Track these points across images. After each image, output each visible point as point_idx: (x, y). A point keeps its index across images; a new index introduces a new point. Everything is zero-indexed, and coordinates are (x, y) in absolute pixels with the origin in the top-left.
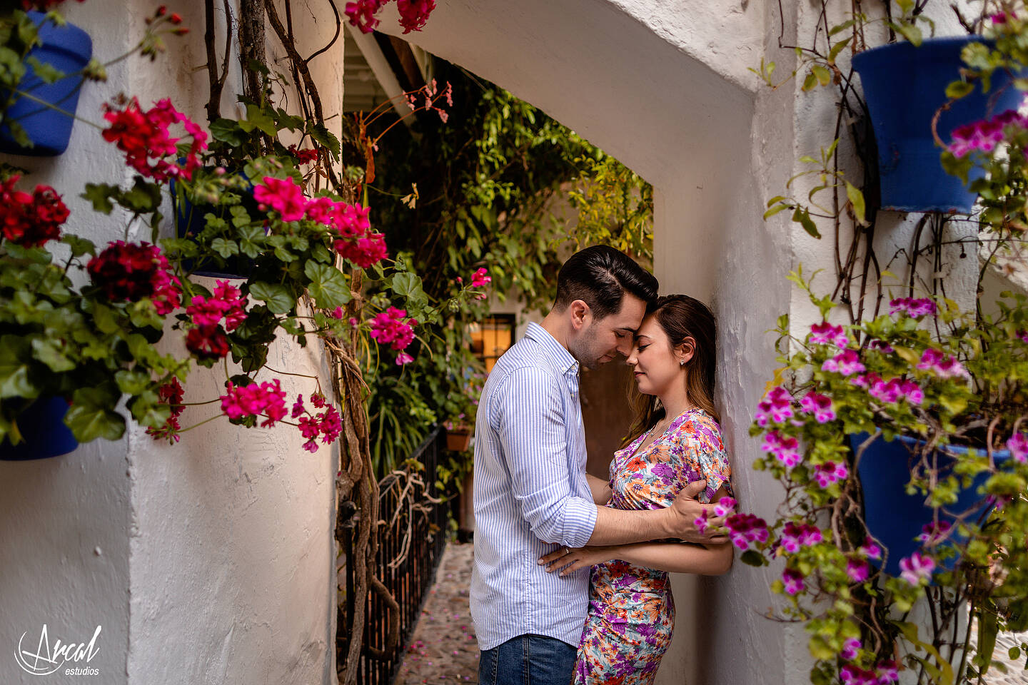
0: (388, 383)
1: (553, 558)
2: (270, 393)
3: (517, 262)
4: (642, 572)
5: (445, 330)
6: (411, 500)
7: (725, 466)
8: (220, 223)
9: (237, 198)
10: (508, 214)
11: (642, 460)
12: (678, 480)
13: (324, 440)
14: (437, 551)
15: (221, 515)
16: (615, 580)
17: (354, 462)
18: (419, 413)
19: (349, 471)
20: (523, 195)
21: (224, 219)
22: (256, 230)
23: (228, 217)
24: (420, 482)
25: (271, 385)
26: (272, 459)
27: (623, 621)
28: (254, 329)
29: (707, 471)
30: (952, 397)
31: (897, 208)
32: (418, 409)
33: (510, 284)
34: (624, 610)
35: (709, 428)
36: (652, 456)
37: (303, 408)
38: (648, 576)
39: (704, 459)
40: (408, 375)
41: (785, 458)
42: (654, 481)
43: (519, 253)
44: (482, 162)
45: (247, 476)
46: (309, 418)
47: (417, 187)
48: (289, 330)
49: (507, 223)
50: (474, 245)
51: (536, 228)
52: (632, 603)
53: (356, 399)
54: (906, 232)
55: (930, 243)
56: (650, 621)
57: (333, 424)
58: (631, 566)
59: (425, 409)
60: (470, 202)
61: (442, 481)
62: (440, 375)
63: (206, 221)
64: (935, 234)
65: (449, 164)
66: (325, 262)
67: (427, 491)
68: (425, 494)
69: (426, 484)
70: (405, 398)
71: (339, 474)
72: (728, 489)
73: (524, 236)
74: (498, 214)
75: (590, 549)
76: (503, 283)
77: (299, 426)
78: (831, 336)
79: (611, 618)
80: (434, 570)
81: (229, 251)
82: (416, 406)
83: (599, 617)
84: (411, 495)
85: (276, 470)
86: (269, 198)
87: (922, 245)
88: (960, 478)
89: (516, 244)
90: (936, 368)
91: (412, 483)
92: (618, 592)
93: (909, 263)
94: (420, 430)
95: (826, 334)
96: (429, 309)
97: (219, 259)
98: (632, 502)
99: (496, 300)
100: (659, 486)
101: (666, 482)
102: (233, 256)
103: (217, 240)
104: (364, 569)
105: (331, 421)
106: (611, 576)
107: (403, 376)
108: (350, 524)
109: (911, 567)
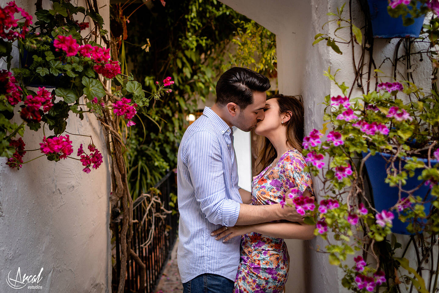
0: (143, 149)
1: (218, 232)
2: (64, 141)
3: (211, 80)
4: (268, 240)
5: (173, 119)
6: (154, 210)
7: (309, 179)
8: (40, 59)
9: (48, 47)
10: (206, 54)
11: (265, 178)
12: (284, 188)
13: (93, 167)
14: (171, 241)
15: (46, 209)
16: (254, 244)
17: (119, 187)
18: (160, 164)
19: (116, 192)
20: (213, 43)
21: (42, 57)
22: (58, 62)
23: (44, 57)
24: (159, 201)
25: (64, 137)
26: (73, 183)
27: (258, 266)
28: (58, 111)
29: (298, 181)
30: (404, 131)
31: (379, 37)
32: (160, 162)
33: (208, 92)
34: (259, 260)
35: (299, 159)
36: (270, 176)
37: (82, 151)
38: (271, 241)
39: (296, 175)
40: (154, 144)
41: (317, 165)
42: (272, 189)
43: (212, 75)
44: (189, 26)
45: (59, 190)
46: (86, 156)
47: (150, 41)
48: (75, 111)
49: (206, 59)
50: (187, 72)
51: (222, 61)
52: (263, 256)
53: (119, 153)
54: (391, 49)
55: (404, 54)
56: (273, 266)
57: (98, 158)
58: (262, 236)
59: (163, 162)
60: (184, 48)
61: (173, 202)
62: (171, 144)
63: (33, 58)
64: (406, 49)
65: (172, 28)
66: (92, 77)
67: (163, 206)
68: (162, 208)
69: (162, 202)
70: (152, 156)
71: (111, 193)
72: (310, 191)
73: (215, 65)
74: (200, 54)
75: (237, 227)
76: (204, 92)
77: (81, 160)
78: (341, 102)
79: (252, 265)
80: (170, 252)
81: (44, 73)
82: (158, 161)
83: (246, 265)
84: (153, 208)
85: (75, 189)
86: (60, 45)
87: (399, 55)
88: (408, 172)
89: (211, 70)
90: (395, 116)
91: (155, 202)
92: (255, 250)
93: (393, 65)
94: (161, 174)
95: (339, 101)
96: (144, 99)
97: (41, 78)
98: (261, 201)
99: (201, 102)
100: (274, 192)
101: (278, 189)
102: (46, 75)
103: (39, 68)
104: (126, 245)
105: (97, 157)
106: (251, 242)
107: (151, 145)
108: (117, 220)
109: (381, 218)
